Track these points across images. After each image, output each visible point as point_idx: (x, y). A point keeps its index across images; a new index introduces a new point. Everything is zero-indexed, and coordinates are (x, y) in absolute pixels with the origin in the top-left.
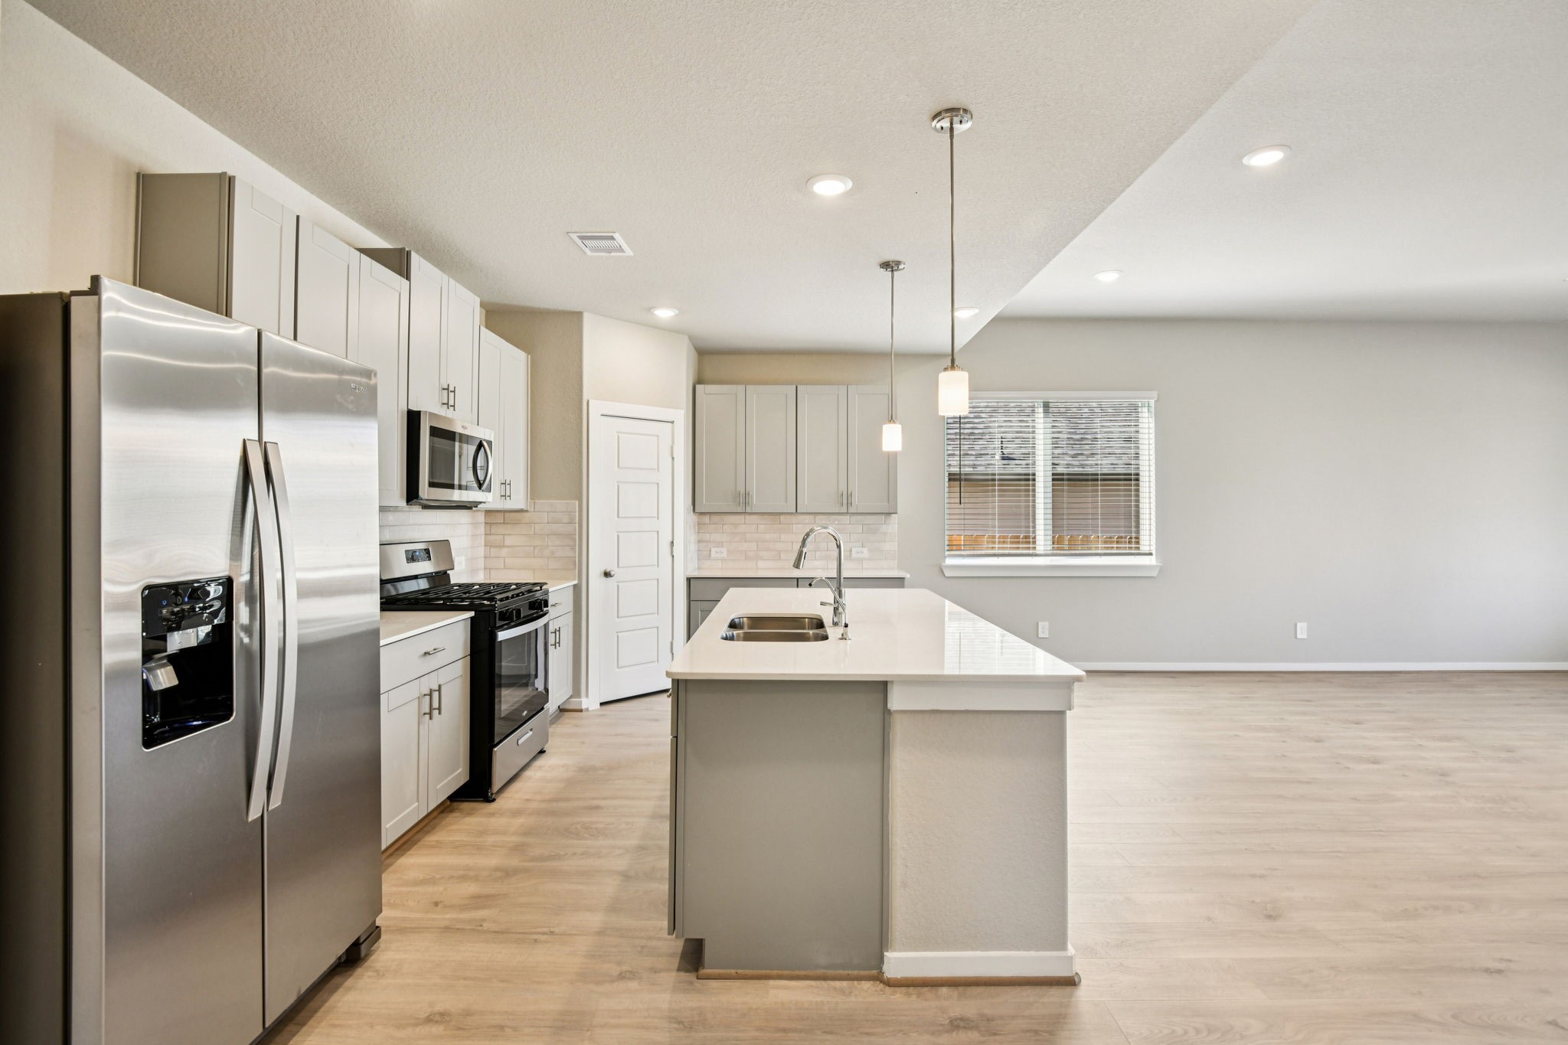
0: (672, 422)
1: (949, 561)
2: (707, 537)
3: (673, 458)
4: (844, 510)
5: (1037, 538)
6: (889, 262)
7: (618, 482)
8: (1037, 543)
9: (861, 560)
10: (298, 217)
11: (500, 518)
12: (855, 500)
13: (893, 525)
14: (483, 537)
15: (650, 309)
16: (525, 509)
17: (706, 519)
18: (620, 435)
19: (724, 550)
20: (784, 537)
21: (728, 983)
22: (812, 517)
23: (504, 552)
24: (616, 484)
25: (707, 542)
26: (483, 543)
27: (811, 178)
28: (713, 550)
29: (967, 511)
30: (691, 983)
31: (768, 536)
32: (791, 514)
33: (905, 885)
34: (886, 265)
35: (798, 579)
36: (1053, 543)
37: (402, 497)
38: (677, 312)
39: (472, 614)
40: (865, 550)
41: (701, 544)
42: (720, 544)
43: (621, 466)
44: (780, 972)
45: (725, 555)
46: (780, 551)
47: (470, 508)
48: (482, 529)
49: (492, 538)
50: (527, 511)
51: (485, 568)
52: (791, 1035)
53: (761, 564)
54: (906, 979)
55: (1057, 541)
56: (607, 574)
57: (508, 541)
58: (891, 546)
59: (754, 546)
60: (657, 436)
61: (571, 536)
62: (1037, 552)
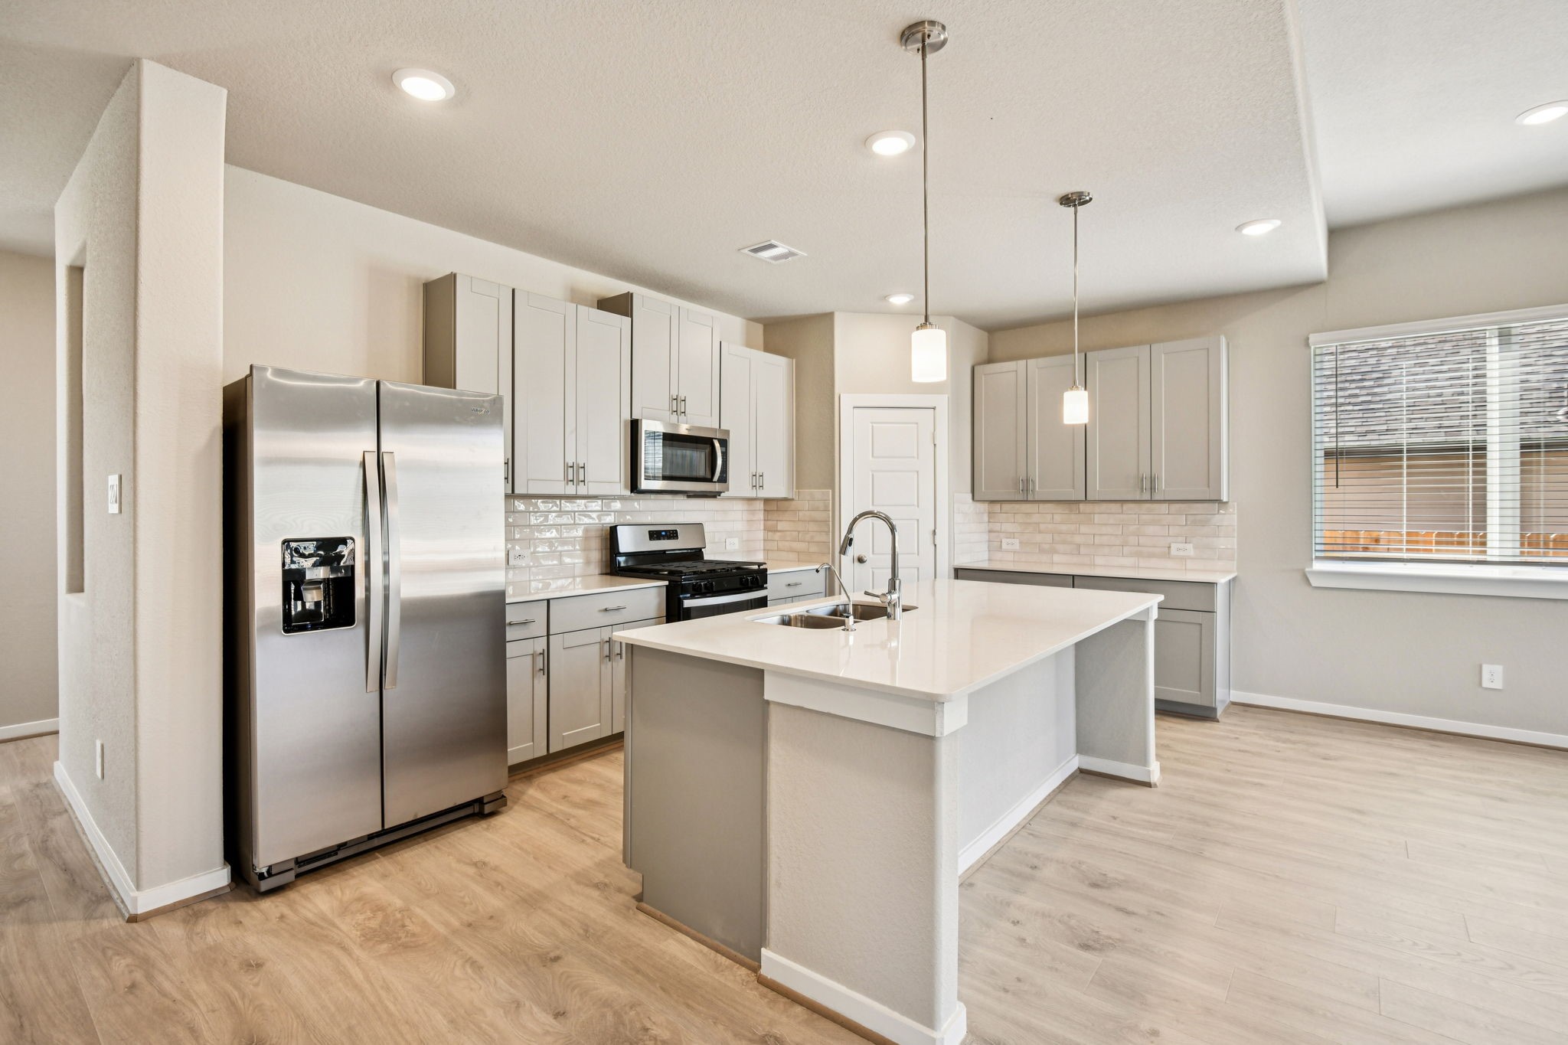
0: (934, 408)
1: (1318, 566)
2: (997, 527)
3: (935, 445)
4: (1147, 496)
5: (1489, 536)
6: (1068, 195)
7: (872, 471)
8: (1489, 544)
9: (1184, 559)
10: (513, 290)
11: (773, 506)
12: (1162, 485)
13: (1229, 518)
14: (762, 522)
15: (885, 298)
16: (790, 497)
17: (997, 507)
18: (874, 425)
19: (1017, 541)
20: (1084, 529)
21: (651, 921)
22: (1118, 505)
23: (777, 536)
24: (871, 474)
25: (998, 532)
26: (762, 528)
27: (866, 141)
28: (1004, 541)
29: (1348, 497)
30: (629, 908)
31: (1064, 528)
32: (1078, 502)
33: (779, 885)
34: (1066, 200)
35: (1073, 576)
36: (1522, 545)
37: (626, 487)
38: (912, 297)
39: (666, 583)
40: (1190, 546)
41: (993, 534)
42: (1011, 535)
43: (875, 455)
44: (689, 929)
45: (1017, 547)
46: (1079, 545)
47: (715, 497)
48: (761, 515)
49: (770, 523)
50: (793, 499)
51: (764, 550)
52: (639, 977)
53: (1056, 558)
54: (774, 982)
55: (1529, 541)
56: (861, 560)
57: (781, 526)
58: (1228, 543)
59: (1048, 538)
60: (917, 423)
61: (826, 522)
62: (1489, 559)
